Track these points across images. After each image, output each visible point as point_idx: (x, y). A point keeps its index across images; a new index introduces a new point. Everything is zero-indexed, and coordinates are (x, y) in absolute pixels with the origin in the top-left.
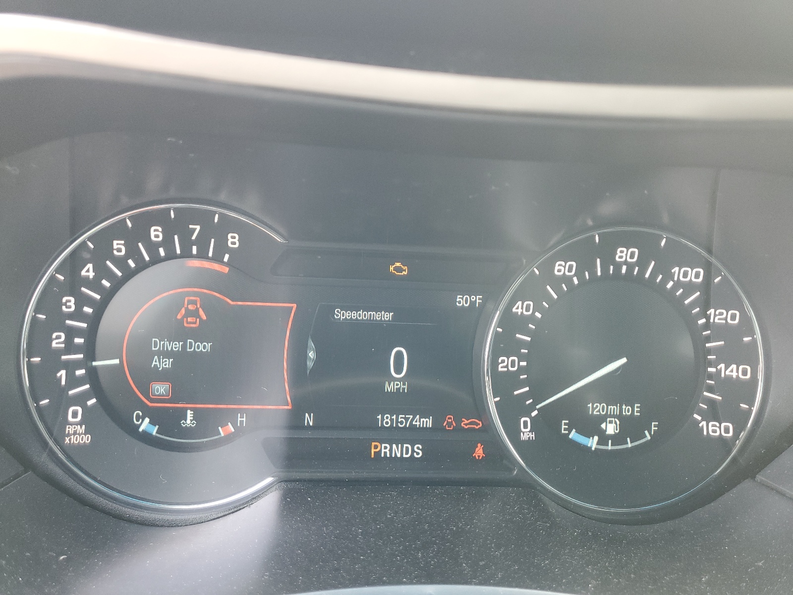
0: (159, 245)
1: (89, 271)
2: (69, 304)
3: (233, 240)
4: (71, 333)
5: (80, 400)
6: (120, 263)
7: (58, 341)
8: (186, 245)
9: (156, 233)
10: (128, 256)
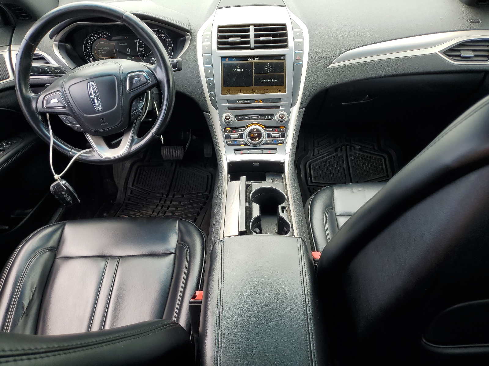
0: (97, 37)
1: (89, 41)
2: (88, 45)
3: (105, 35)
4: (89, 49)
5: (91, 57)
6: (96, 37)
7: (87, 50)
8: (100, 37)
9: (96, 36)
10: (93, 39)
